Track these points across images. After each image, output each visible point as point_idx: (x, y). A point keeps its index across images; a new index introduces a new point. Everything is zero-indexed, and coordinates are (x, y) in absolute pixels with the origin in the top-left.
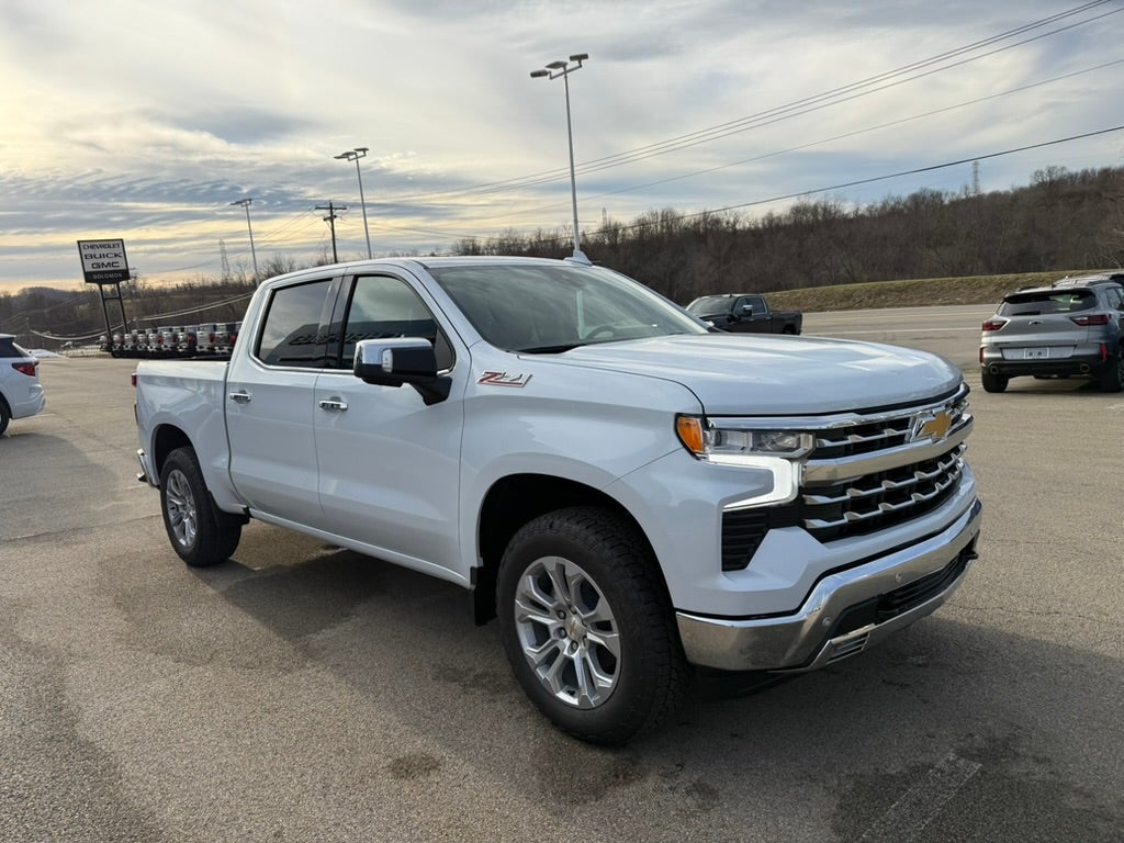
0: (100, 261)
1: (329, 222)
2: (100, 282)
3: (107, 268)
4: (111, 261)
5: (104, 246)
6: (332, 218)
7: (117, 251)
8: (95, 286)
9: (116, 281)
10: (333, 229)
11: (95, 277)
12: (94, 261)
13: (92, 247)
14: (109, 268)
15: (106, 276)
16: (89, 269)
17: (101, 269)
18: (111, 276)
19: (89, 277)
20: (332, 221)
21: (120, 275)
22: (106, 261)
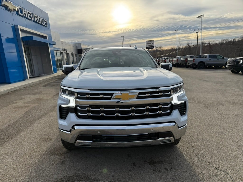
0: (149, 45)
1: (197, 33)
2: (149, 49)
3: (150, 46)
4: (151, 45)
5: (150, 42)
6: (198, 32)
7: (152, 42)
8: (148, 50)
9: (151, 49)
10: (198, 35)
11: (148, 48)
12: (148, 45)
13: (148, 42)
14: (151, 46)
15: (150, 48)
16: (147, 46)
17: (149, 46)
18: (151, 48)
19: (147, 48)
20: (198, 33)
21: (152, 47)
22: (150, 45)
